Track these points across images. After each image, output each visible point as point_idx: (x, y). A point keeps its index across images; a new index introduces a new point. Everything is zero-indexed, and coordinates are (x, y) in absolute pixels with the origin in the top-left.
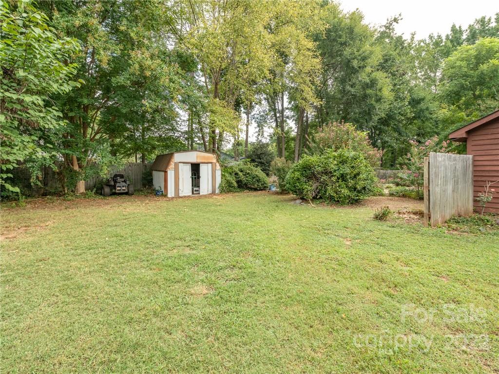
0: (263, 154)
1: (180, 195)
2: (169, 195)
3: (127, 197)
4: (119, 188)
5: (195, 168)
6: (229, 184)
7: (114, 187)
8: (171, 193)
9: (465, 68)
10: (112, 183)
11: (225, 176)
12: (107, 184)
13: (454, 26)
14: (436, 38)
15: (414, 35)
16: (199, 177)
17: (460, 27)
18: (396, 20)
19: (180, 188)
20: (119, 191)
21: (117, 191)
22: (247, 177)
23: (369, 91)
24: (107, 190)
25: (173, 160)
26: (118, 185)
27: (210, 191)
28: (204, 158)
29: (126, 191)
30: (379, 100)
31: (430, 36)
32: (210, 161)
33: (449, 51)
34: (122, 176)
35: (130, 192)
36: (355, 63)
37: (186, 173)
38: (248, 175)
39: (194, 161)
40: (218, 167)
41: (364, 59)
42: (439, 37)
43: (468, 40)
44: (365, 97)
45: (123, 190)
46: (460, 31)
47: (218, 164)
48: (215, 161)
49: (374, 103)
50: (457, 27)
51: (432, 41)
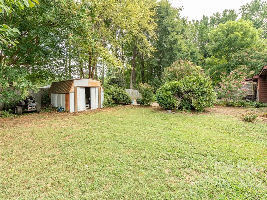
0: (119, 81)
1: (78, 111)
2: (71, 111)
3: (37, 114)
4: (30, 108)
5: (88, 91)
6: (109, 101)
7: (26, 107)
8: (72, 110)
9: (222, 35)
10: (24, 104)
11: (106, 96)
12: (20, 104)
13: (204, 16)
14: (196, 21)
15: (187, 18)
16: (90, 97)
17: (207, 17)
18: (180, 9)
19: (78, 106)
20: (30, 110)
21: (29, 110)
22: (119, 96)
23: (173, 46)
24: (20, 109)
25: (73, 85)
26: (29, 105)
27: (97, 107)
28: (93, 83)
29: (36, 109)
30: (179, 51)
31: (193, 20)
32: (97, 86)
33: (204, 28)
34: (31, 98)
35: (38, 110)
36: (169, 29)
37: (81, 94)
38: (120, 95)
39: (87, 85)
40: (102, 90)
41: (173, 27)
42: (197, 21)
43: (211, 23)
44: (172, 49)
45: (33, 109)
46: (207, 19)
47: (102, 88)
48: (100, 85)
49: (176, 52)
50: (206, 16)
51: (194, 23)
